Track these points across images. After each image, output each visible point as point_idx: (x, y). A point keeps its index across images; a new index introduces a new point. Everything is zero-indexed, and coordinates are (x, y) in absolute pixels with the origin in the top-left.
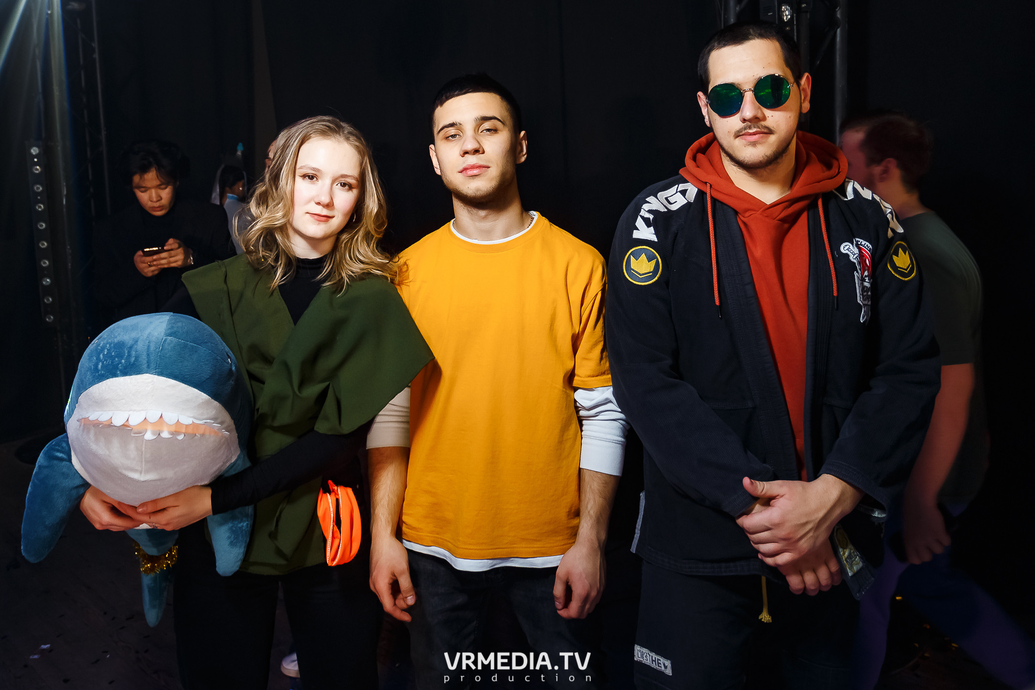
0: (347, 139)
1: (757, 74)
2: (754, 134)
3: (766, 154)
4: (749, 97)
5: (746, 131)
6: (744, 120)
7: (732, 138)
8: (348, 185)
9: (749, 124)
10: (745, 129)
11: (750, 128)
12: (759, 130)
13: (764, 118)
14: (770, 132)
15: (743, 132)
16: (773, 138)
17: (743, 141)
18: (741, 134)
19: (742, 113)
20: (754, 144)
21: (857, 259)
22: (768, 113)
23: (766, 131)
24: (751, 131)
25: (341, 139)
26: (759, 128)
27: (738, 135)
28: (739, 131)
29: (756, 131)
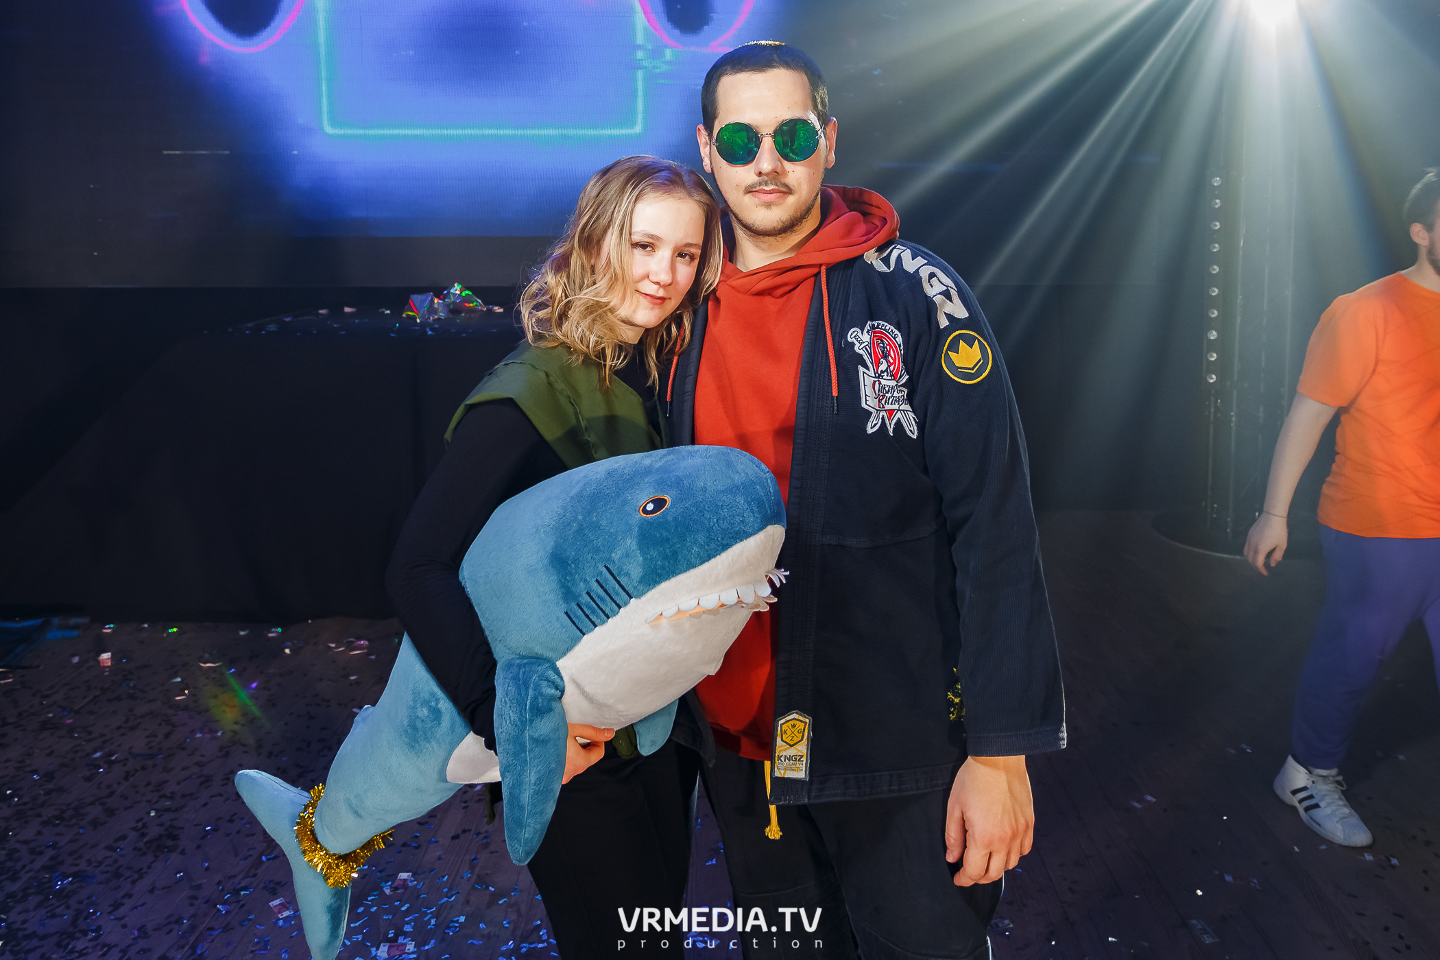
0: (690, 195)
1: (781, 116)
2: (771, 192)
3: (782, 219)
4: (767, 143)
5: (761, 187)
6: (760, 174)
7: (741, 193)
8: (689, 255)
9: (766, 178)
10: (760, 184)
11: (766, 184)
12: (777, 188)
13: (785, 173)
14: (788, 191)
15: (757, 189)
16: (791, 199)
17: (756, 199)
18: (754, 190)
19: (757, 164)
20: (768, 205)
21: (866, 349)
22: (788, 166)
23: (784, 190)
24: (767, 188)
25: (681, 193)
26: (777, 185)
27: (749, 190)
28: (753, 186)
29: (773, 189)
